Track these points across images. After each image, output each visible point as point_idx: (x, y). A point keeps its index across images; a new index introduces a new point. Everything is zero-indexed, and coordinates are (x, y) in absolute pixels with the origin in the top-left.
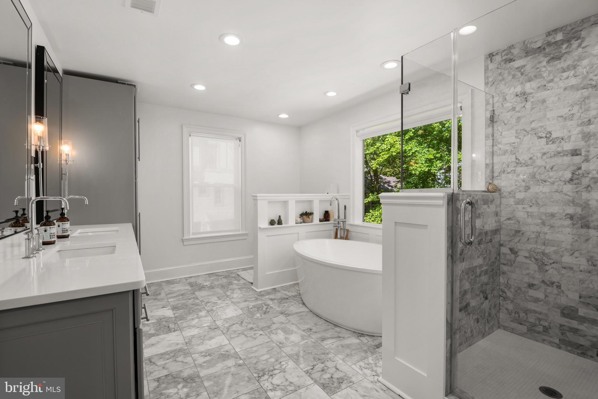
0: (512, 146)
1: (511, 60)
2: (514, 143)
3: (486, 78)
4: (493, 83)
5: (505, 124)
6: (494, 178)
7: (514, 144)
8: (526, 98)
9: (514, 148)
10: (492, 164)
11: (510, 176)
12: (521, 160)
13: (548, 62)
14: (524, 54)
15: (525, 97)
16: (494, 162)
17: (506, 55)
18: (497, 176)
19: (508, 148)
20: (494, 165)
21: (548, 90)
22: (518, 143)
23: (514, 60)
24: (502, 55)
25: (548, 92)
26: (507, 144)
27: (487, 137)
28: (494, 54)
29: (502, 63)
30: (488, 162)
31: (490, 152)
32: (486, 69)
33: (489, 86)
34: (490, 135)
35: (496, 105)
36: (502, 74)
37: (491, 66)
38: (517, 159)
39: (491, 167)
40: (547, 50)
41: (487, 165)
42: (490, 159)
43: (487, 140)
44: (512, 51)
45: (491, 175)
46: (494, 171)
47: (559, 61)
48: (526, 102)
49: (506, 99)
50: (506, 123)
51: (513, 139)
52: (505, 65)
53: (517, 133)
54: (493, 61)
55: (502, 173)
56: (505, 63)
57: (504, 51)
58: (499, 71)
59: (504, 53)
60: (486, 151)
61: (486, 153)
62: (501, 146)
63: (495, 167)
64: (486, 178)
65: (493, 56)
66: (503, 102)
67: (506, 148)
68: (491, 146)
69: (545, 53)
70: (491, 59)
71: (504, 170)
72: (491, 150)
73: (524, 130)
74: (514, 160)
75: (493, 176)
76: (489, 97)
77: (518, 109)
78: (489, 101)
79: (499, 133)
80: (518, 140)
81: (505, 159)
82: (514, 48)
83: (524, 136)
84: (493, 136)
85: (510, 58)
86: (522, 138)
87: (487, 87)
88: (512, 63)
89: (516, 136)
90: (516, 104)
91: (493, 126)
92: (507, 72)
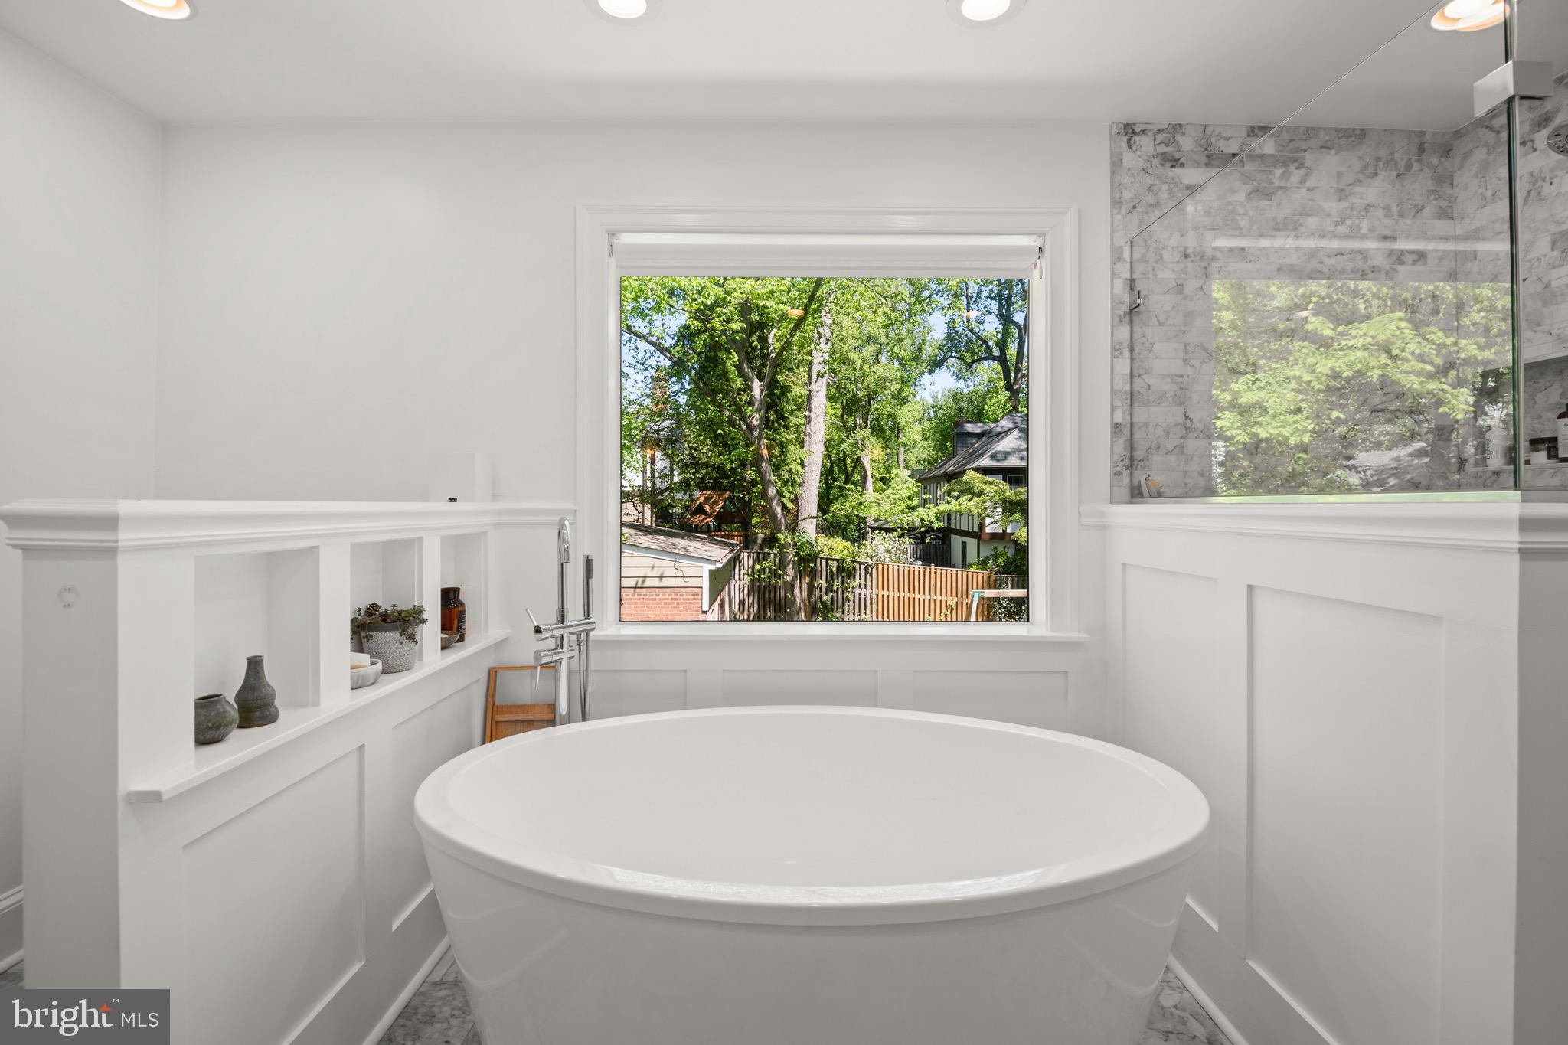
0: (1177, 383)
1: (1176, 162)
2: (1182, 376)
3: (1116, 187)
4: (1134, 207)
5: (1160, 324)
6: (1136, 463)
7: (1181, 379)
8: (1205, 268)
9: (1181, 389)
10: (1129, 425)
11: (1172, 458)
12: (1195, 421)
13: (1249, 196)
14: (1204, 160)
15: (1203, 264)
16: (1135, 420)
17: (1167, 145)
18: (1143, 460)
19: (1165, 388)
20: (1135, 429)
21: (1250, 261)
22: (1191, 377)
23: (1183, 165)
24: (1155, 140)
25: (1250, 266)
26: (1164, 376)
27: (1116, 352)
28: (1137, 130)
29: (1156, 161)
30: (1118, 419)
31: (1125, 392)
32: (1116, 163)
33: (1124, 211)
34: (1125, 345)
35: (1140, 268)
36: (1155, 188)
37: (1129, 159)
38: (1186, 417)
39: (1126, 432)
40: (1247, 168)
41: (1117, 426)
42: (1124, 413)
43: (1118, 357)
44: (1179, 138)
45: (1127, 455)
46: (1136, 445)
47: (1268, 202)
48: (1206, 277)
49: (1162, 258)
50: (1162, 320)
51: (1177, 367)
52: (1161, 170)
53: (1187, 353)
54: (1134, 147)
55: (1155, 451)
56: (1163, 165)
57: (1161, 131)
58: (1149, 181)
59: (1160, 138)
60: (1115, 387)
61: (1114, 393)
62: (1151, 380)
63: (1137, 436)
64: (1114, 464)
65: (1134, 133)
66: (1154, 264)
67: (1166, 386)
68: (1128, 377)
69: (1243, 174)
70: (1129, 141)
71: (1158, 443)
72: (1128, 388)
73: (1202, 347)
74: (1181, 420)
75: (1132, 459)
76: (1121, 240)
77: (1189, 290)
78: (1122, 252)
79: (1146, 345)
80: (1189, 371)
81: (1159, 416)
82: (1184, 134)
83: (1204, 361)
84: (1132, 350)
85: (1173, 156)
86: (1197, 366)
87: (1119, 213)
88: (1177, 171)
89: (1184, 361)
90: (1184, 276)
91: (1131, 323)
92: (1165, 187)
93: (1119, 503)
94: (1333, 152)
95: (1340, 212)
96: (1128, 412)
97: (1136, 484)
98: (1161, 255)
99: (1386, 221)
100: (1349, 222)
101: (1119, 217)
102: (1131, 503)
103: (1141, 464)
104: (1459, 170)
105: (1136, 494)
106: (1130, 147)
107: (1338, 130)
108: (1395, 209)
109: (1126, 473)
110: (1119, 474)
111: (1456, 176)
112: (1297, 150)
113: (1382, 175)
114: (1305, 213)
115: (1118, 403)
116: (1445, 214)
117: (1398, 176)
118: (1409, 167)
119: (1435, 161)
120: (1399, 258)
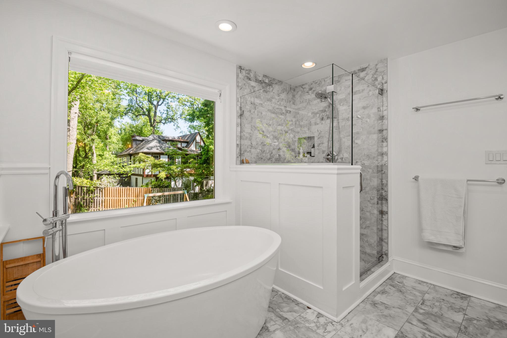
1: (250, 79)
2: (250, 133)
3: (237, 82)
4: (241, 88)
5: (246, 120)
6: (241, 154)
7: (250, 134)
8: (255, 107)
9: (250, 136)
10: (240, 145)
11: (249, 154)
12: (253, 144)
13: (263, 91)
14: (255, 80)
15: (255, 106)
16: (241, 143)
17: (248, 74)
18: (243, 154)
19: (248, 136)
20: (241, 146)
22: (252, 134)
23: (251, 80)
24: (246, 72)
25: (263, 108)
26: (247, 133)
27: (237, 125)
28: (242, 68)
29: (246, 78)
30: (238, 143)
32: (238, 76)
33: (239, 89)
34: (239, 124)
35: (243, 104)
36: (245, 84)
37: (240, 75)
38: (251, 144)
39: (240, 146)
40: (263, 85)
41: (237, 145)
42: (239, 141)
43: (238, 127)
44: (250, 73)
45: (240, 152)
46: (241, 150)
47: (266, 94)
48: (255, 109)
51: (249, 131)
52: (246, 80)
53: (252, 127)
54: (241, 73)
55: (245, 152)
56: (247, 79)
57: (247, 70)
58: (244, 82)
59: (247, 72)
60: (237, 135)
61: (237, 136)
62: (245, 134)
63: (242, 148)
64: (237, 155)
65: (242, 69)
66: (245, 104)
67: (247, 135)
68: (240, 132)
69: (262, 86)
70: (240, 71)
71: (246, 150)
72: (240, 135)
73: (254, 126)
74: (250, 144)
75: (241, 153)
76: (239, 97)
77: (252, 112)
78: (239, 99)
79: (244, 124)
80: (252, 132)
81: (246, 143)
82: (251, 72)
83: (254, 130)
84: (241, 125)
85: (249, 77)
86: (253, 131)
87: (238, 89)
88: (250, 81)
89: (251, 129)
90: (251, 108)
91: (241, 118)
92: (247, 85)
93: (238, 165)
94: (277, 85)
95: (278, 99)
96: (240, 141)
97: (242, 159)
98: (247, 102)
99: (285, 103)
100: (279, 102)
101: (238, 90)
102: (240, 165)
103: (242, 155)
104: (296, 94)
105: (242, 162)
106: (241, 72)
107: (278, 81)
108: (287, 101)
109: (239, 157)
110: (238, 157)
111: (296, 96)
112: (271, 83)
113: (284, 93)
114: (272, 98)
115: (238, 139)
116: (294, 104)
117: (287, 93)
118: (289, 92)
119: (293, 92)
120: (287, 111)
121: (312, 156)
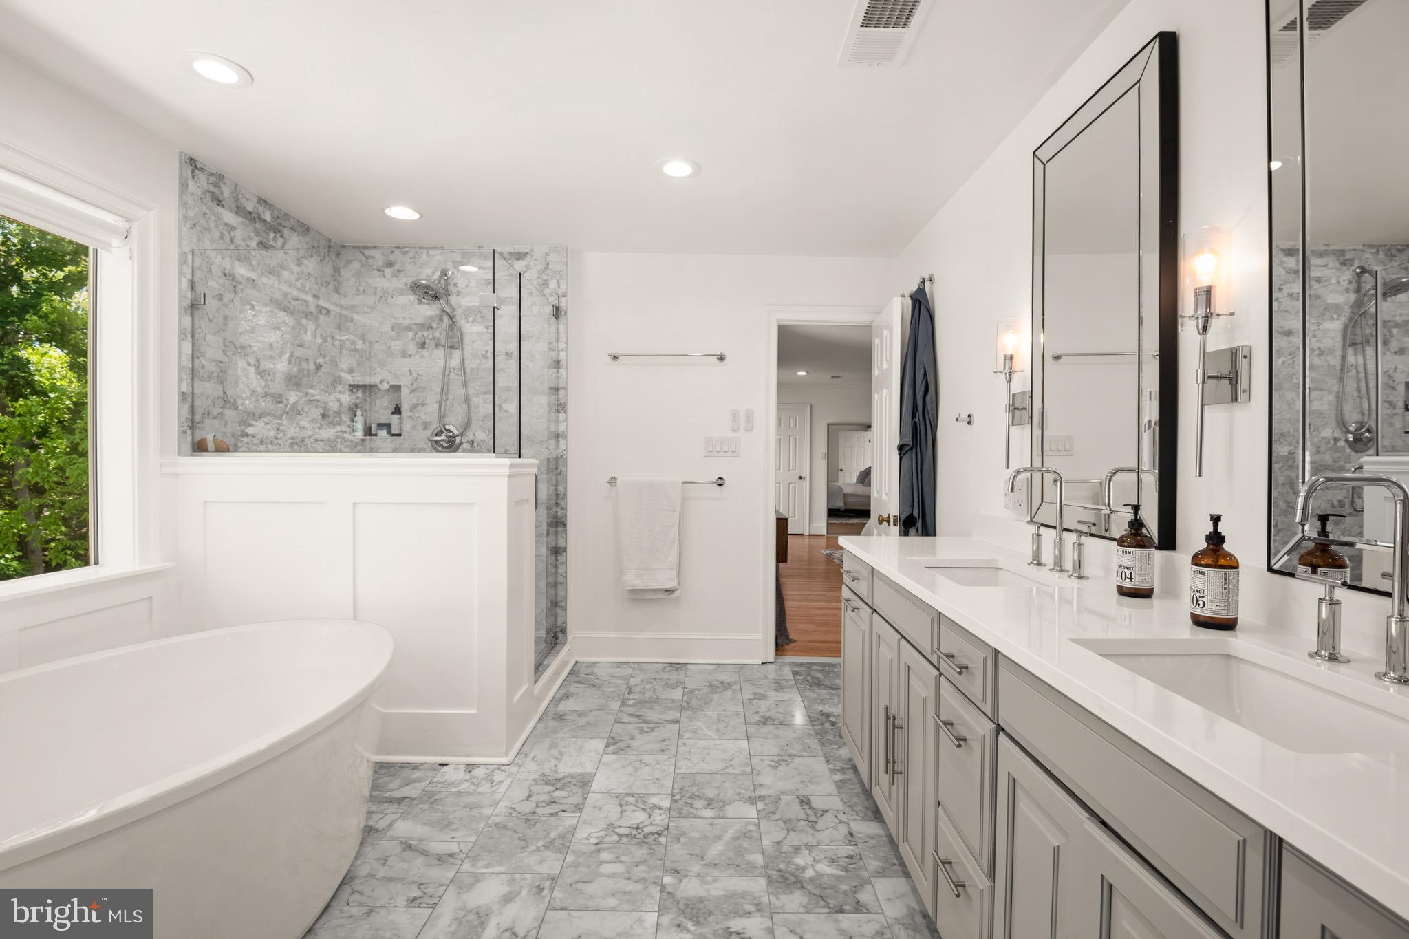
0: (219, 367)
1: (219, 203)
2: (221, 362)
3: (183, 204)
4: (195, 225)
5: (210, 322)
6: (195, 424)
7: (221, 365)
8: (234, 287)
9: (221, 371)
10: (190, 395)
11: (216, 422)
12: (229, 396)
13: (258, 244)
14: (235, 209)
15: (234, 284)
16: (195, 391)
17: (215, 186)
18: (199, 423)
19: (213, 369)
20: (195, 398)
21: (257, 290)
22: (227, 364)
23: (223, 206)
24: (208, 179)
25: (257, 293)
26: (212, 360)
27: (182, 333)
28: (198, 166)
29: (209, 196)
30: (184, 389)
31: (189, 368)
32: (183, 186)
33: (188, 225)
34: (188, 331)
35: (198, 274)
36: (207, 216)
37: (191, 185)
38: (225, 393)
39: (189, 399)
40: (257, 225)
41: (183, 394)
42: (188, 384)
43: (184, 340)
44: (222, 185)
45: (190, 417)
46: (195, 411)
47: (266, 253)
48: (235, 293)
49: (211, 271)
50: (211, 319)
51: (219, 355)
52: (210, 204)
53: (225, 346)
54: (195, 179)
55: (206, 417)
56: (212, 201)
57: (212, 174)
58: (204, 209)
59: (212, 179)
60: (182, 364)
61: (181, 368)
62: (204, 362)
63: (197, 403)
64: (180, 424)
65: (196, 168)
66: (206, 274)
67: (212, 367)
68: (190, 357)
69: (255, 229)
70: (193, 172)
71: (208, 411)
72: (190, 366)
73: (232, 343)
74: (221, 394)
75: (192, 421)
76: (187, 249)
77: (225, 300)
78: (187, 257)
79: (202, 334)
80: (226, 359)
81: (208, 389)
82: (224, 184)
83: (233, 354)
84: (193, 336)
85: (218, 197)
86: (230, 356)
87: (185, 226)
88: (220, 209)
89: (223, 351)
90: (223, 289)
91: (192, 315)
92: (213, 218)
93: (185, 455)
94: (296, 234)
95: (298, 273)
96: (190, 384)
97: (197, 439)
98: (210, 269)
99: (316, 285)
100: (301, 281)
101: (185, 229)
102: (192, 455)
103: (198, 425)
104: (344, 268)
105: (200, 447)
106: (193, 177)
107: (298, 221)
108: (319, 280)
109: (189, 432)
110: (184, 432)
111: (342, 270)
112: (280, 224)
113: (315, 257)
114: (283, 267)
115: (184, 376)
116: (337, 291)
117: (321, 261)
118: (325, 257)
119: (334, 257)
120: (320, 309)
121: (393, 432)
